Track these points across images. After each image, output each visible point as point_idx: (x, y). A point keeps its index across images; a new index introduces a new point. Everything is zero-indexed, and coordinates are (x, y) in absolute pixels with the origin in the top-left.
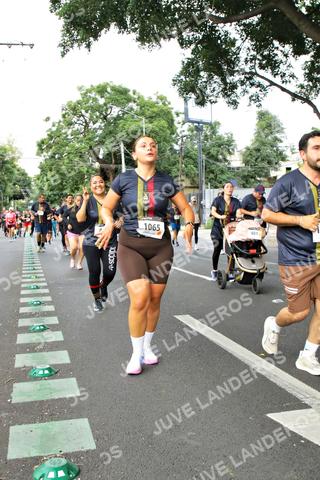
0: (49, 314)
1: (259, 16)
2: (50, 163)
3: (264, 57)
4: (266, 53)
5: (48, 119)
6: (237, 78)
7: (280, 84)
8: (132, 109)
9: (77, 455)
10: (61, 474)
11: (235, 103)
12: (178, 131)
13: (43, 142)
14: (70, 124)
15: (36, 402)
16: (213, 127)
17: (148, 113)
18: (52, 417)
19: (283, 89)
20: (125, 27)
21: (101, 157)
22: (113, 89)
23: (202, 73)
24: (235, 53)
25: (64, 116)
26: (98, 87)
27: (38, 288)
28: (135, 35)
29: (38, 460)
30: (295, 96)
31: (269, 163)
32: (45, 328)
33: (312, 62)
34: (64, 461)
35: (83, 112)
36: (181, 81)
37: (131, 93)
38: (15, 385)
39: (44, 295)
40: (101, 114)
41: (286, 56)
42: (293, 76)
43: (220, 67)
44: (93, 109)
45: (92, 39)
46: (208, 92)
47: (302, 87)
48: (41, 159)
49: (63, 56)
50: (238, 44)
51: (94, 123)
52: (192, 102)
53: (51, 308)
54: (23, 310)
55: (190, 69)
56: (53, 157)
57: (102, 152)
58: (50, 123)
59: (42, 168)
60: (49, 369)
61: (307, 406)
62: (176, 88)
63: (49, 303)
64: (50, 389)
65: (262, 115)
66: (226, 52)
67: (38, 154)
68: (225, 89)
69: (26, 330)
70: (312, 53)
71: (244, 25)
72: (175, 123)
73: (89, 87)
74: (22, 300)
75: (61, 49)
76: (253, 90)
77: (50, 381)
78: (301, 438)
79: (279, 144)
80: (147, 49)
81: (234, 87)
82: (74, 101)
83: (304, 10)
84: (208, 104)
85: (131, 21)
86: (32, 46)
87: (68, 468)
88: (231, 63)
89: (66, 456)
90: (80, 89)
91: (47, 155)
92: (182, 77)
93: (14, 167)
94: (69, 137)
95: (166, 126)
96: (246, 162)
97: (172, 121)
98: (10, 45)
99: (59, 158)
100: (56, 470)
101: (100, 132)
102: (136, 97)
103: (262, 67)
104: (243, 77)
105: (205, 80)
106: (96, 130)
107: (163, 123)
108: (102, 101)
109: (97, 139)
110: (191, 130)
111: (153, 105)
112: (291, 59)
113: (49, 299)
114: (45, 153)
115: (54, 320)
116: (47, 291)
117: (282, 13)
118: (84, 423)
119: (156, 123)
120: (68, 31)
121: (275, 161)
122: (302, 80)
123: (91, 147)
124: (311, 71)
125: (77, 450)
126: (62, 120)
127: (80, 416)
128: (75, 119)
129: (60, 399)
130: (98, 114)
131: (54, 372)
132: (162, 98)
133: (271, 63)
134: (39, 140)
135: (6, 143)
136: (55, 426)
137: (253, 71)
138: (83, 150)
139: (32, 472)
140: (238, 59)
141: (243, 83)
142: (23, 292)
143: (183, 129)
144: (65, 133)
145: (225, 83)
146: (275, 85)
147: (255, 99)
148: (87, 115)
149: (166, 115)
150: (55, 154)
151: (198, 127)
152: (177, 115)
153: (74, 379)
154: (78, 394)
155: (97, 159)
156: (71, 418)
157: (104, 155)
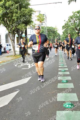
0: (66, 68)
2: (65, 31)
5: (65, 20)
10: (70, 106)
13: (64, 26)
14: (70, 21)
21: (78, 29)
25: (69, 20)
26: (77, 12)
27: (63, 61)
29: (64, 102)
32: (65, 71)
34: (71, 103)
35: (74, 18)
38: (58, 84)
39: (64, 63)
40: (78, 18)
44: (76, 17)
48: (63, 30)
49: (69, 4)
51: (76, 21)
53: (66, 66)
54: (59, 66)
57: (78, 28)
58: (65, 21)
59: (63, 33)
60: (66, 81)
63: (66, 65)
64: (67, 85)
67: (62, 29)
69: (60, 71)
73: (75, 12)
74: (59, 64)
75: (69, 3)
77: (67, 84)
82: (71, 16)
89: (71, 102)
90: (73, 12)
91: (64, 29)
93: (57, 33)
98: (56, 3)
99: (67, 30)
101: (78, 23)
106: (77, 22)
108: (78, 15)
109: (77, 25)
113: (66, 64)
115: (67, 69)
116: (65, 62)
123: (75, 27)
125: (74, 101)
128: (71, 20)
130: (77, 18)
131: (68, 82)
134: (63, 26)
135: (55, 27)
136: (68, 94)
138: (73, 28)
139: (63, 105)
142: (59, 62)
144: (69, 24)
148: (75, 19)
150: (66, 29)
153: (72, 84)
154: (73, 87)
155: (77, 30)
156: (72, 93)
157: (79, 29)
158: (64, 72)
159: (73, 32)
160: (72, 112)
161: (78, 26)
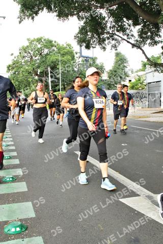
0: (12, 151)
1: (117, 6)
2: (13, 76)
3: (119, 26)
4: (120, 24)
5: (12, 54)
6: (105, 36)
7: (126, 39)
8: (54, 50)
9: (26, 220)
10: (18, 229)
11: (104, 48)
12: (77, 61)
13: (10, 66)
14: (24, 57)
15: (6, 194)
16: (94, 60)
17: (62, 52)
18: (14, 201)
19: (128, 42)
20: (51, 10)
21: (38, 73)
22: (45, 40)
23: (89, 33)
24: (105, 24)
25: (20, 53)
26: (37, 39)
27: (7, 138)
28: (55, 14)
29: (6, 223)
30: (134, 45)
31: (121, 77)
32: (10, 158)
33: (142, 29)
34: (19, 223)
35: (30, 51)
36: (78, 37)
37: (53, 42)
39: (10, 141)
40: (39, 52)
41: (130, 26)
42: (132, 35)
43: (97, 31)
44: (35, 50)
45: (34, 15)
46: (91, 42)
47: (137, 41)
48: (9, 74)
49: (20, 22)
50: (106, 19)
51: (35, 57)
52: (83, 47)
53: (13, 148)
55: (83, 31)
56: (15, 73)
57: (39, 71)
58: (13, 56)
60: (12, 178)
61: (138, 195)
62: (76, 40)
63: (12, 145)
64: (13, 187)
65: (117, 55)
66: (100, 23)
67: (7, 72)
68: (100, 41)
70: (142, 25)
71: (110, 10)
72: (75, 58)
73: (32, 39)
75: (19, 20)
76: (113, 42)
77: (13, 184)
78: (135, 210)
79: (126, 69)
80: (62, 21)
81: (104, 40)
82: (25, 46)
83: (138, 4)
84: (91, 48)
85: (54, 7)
86: (4, 18)
87: (21, 226)
88: (103, 29)
89: (21, 220)
90: (28, 40)
92: (79, 35)
94: (23, 64)
95: (70, 58)
96: (110, 77)
97: (74, 56)
99: (18, 74)
100: (16, 227)
101: (38, 61)
102: (56, 44)
103: (118, 31)
104: (108, 35)
105: (90, 36)
106: (36, 60)
107: (69, 57)
108: (39, 46)
109: (37, 65)
110: (83, 61)
111: (64, 48)
112: (132, 27)
113: (12, 143)
114: (11, 71)
115: (15, 154)
116: (11, 139)
117: (127, 5)
118: (30, 204)
119: (65, 57)
120: (23, 11)
121: (123, 77)
122: (137, 38)
123: (33, 69)
124: (142, 33)
126: (19, 55)
127: (27, 201)
128: (26, 55)
129: (17, 193)
130: (37, 52)
131: (15, 179)
132: (69, 45)
133: (122, 29)
134: (8, 65)
136: (15, 206)
137: (114, 32)
138: (30, 71)
139: (3, 229)
140: (106, 26)
141: (108, 39)
143: (79, 60)
144: (21, 62)
145: (100, 38)
146: (124, 39)
147: (115, 47)
148: (32, 53)
149: (71, 53)
151: (87, 59)
152: (76, 53)
153: (25, 183)
154: (26, 190)
155: (37, 75)
156: (23, 202)
157: (40, 73)
158: (9, 160)
159: (29, 79)
160: (23, 240)
161: (38, 67)
